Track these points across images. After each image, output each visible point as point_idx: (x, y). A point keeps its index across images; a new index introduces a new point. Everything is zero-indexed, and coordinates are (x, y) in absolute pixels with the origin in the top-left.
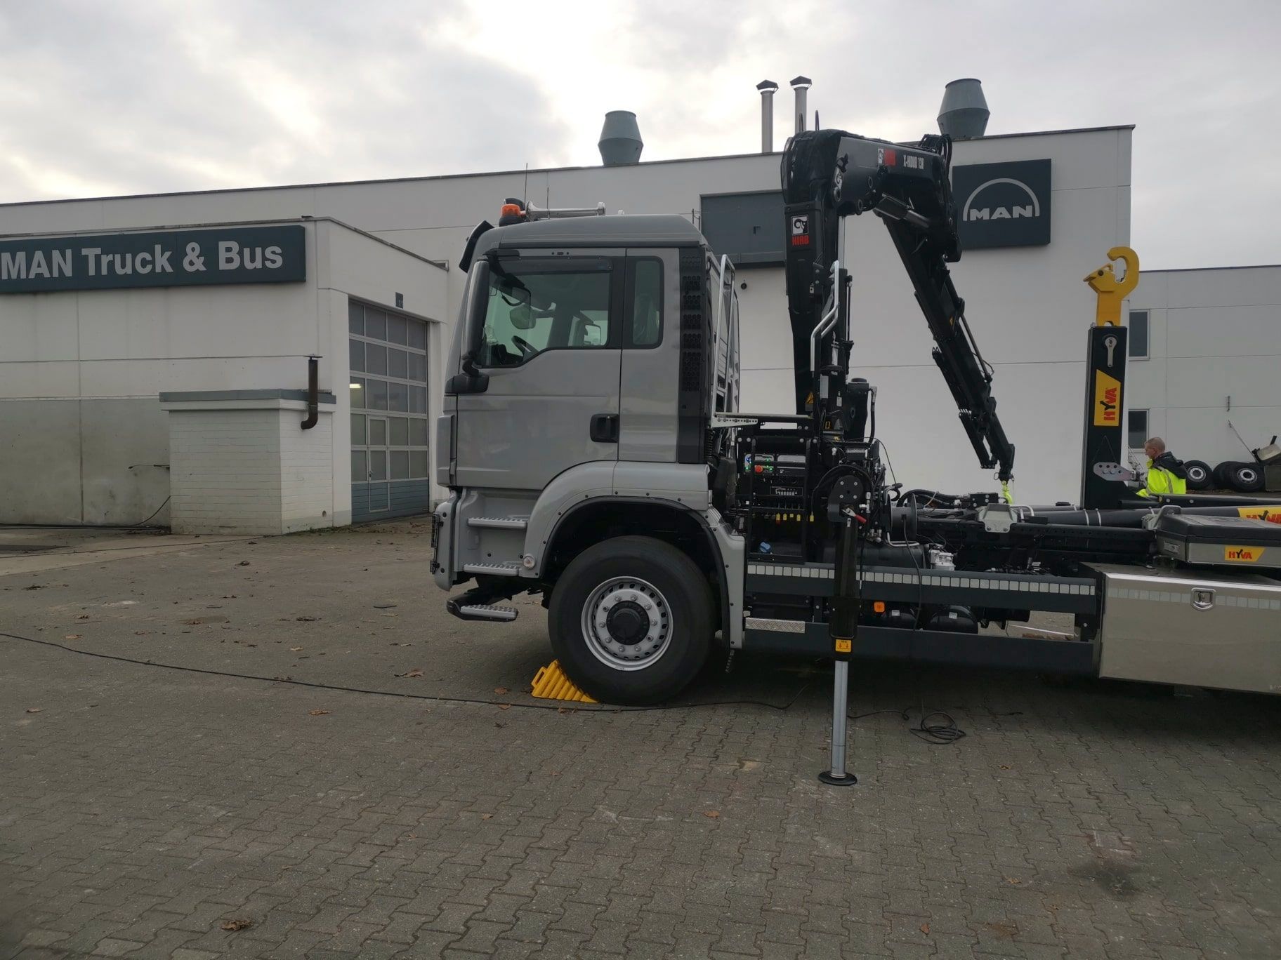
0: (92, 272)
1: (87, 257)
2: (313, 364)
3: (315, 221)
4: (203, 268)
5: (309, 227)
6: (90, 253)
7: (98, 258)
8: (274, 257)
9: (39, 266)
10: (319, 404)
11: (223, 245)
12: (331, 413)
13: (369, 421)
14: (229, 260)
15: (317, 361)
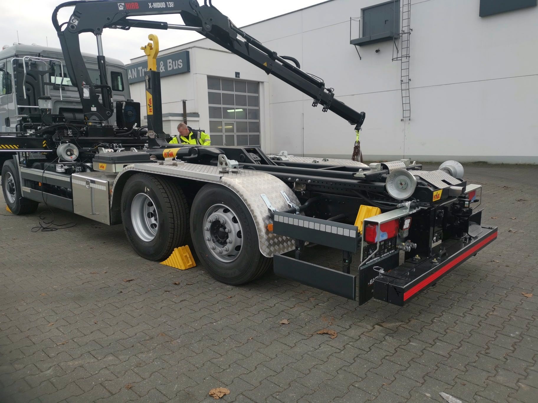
0: (141, 76)
1: (139, 70)
2: (184, 103)
3: (191, 48)
4: (164, 71)
5: (189, 50)
6: (140, 68)
7: (141, 70)
8: (180, 64)
9: (130, 75)
10: (187, 118)
11: (168, 61)
12: (199, 121)
13: (224, 124)
14: (170, 67)
15: (185, 102)
